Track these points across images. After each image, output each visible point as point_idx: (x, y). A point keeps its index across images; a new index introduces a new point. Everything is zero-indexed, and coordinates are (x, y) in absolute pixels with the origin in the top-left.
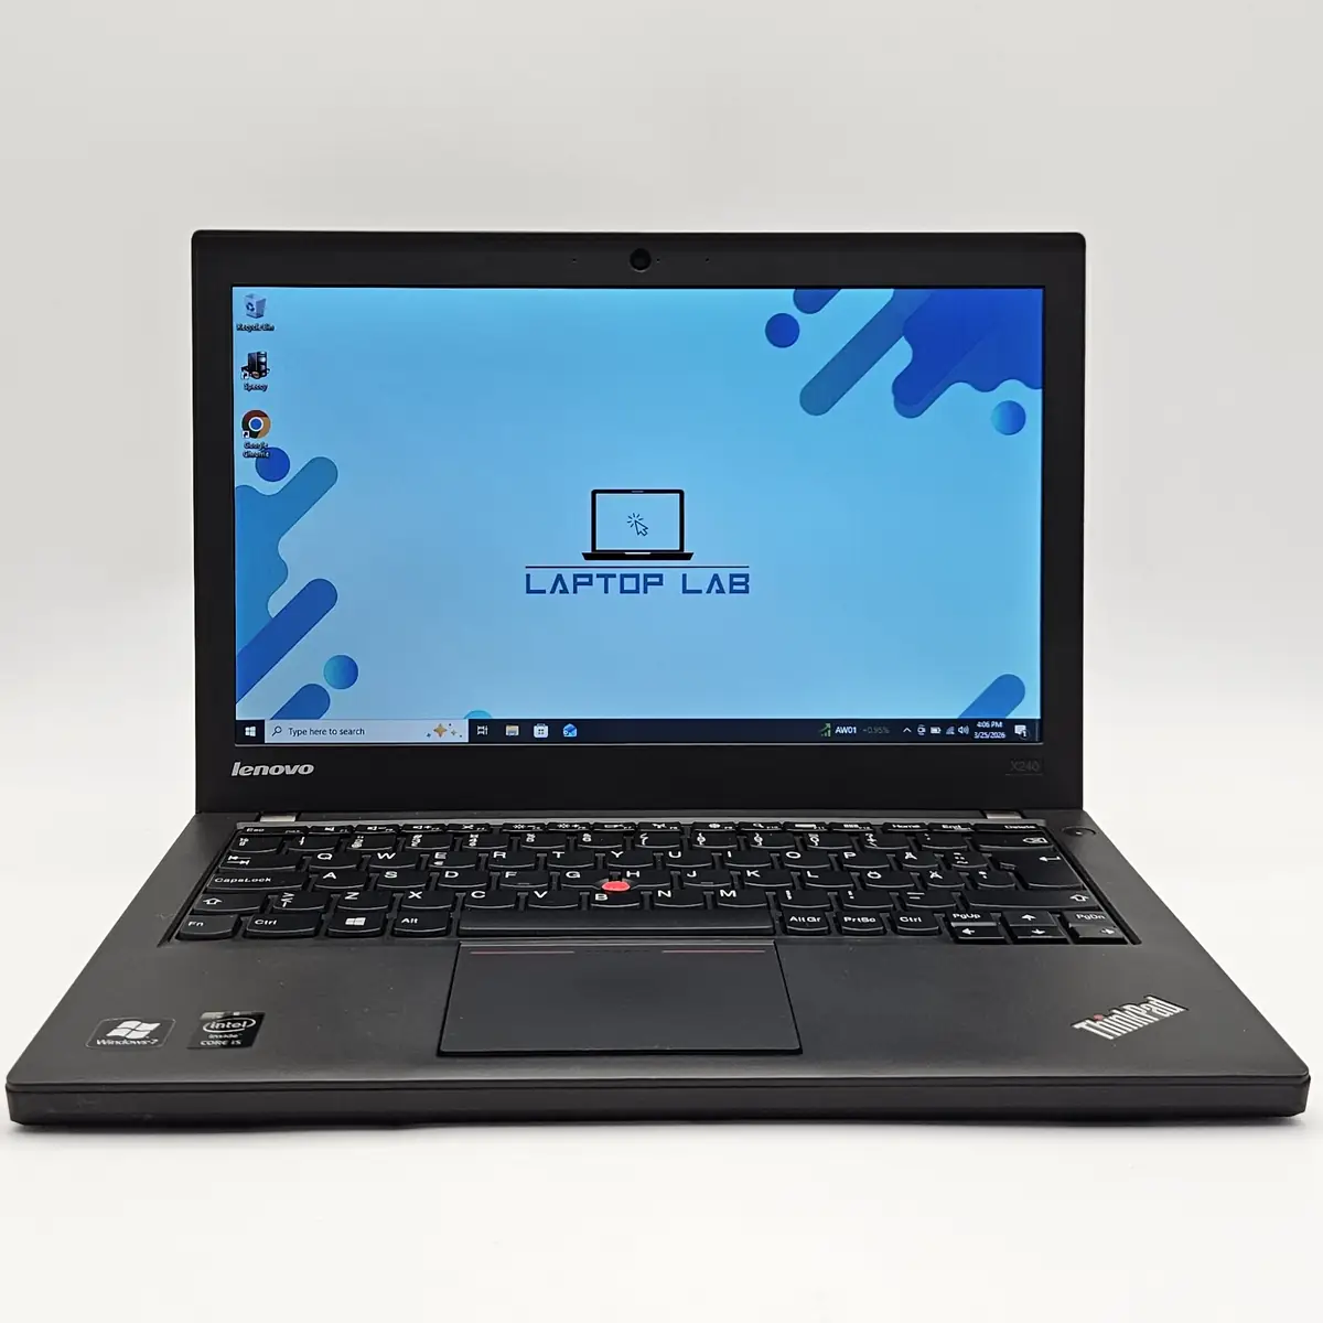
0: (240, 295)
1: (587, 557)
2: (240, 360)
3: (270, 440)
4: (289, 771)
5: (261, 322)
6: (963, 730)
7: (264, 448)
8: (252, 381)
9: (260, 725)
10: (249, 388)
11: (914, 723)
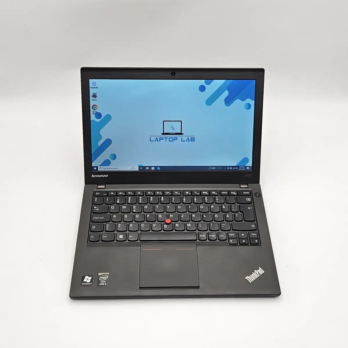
0: (91, 81)
1: (162, 134)
2: (91, 94)
3: (97, 111)
4: (103, 176)
5: (95, 86)
6: (237, 168)
7: (96, 112)
8: (94, 99)
9: (97, 167)
10: (93, 100)
11: (227, 167)
